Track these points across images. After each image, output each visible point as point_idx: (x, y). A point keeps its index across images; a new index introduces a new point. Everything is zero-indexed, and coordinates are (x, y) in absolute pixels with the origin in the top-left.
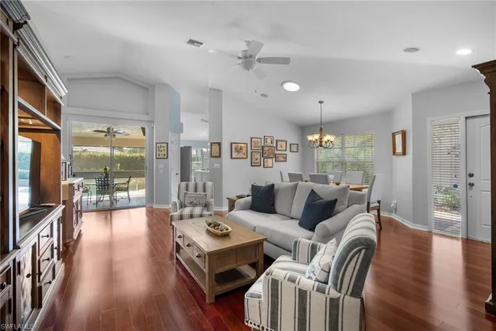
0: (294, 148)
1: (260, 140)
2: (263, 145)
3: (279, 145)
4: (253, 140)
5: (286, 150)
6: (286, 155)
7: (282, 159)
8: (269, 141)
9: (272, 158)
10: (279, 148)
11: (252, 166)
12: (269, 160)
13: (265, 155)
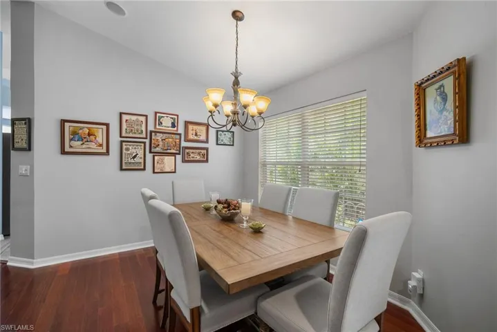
0: (225, 138)
1: (143, 119)
2: (151, 127)
3: (190, 132)
4: (125, 117)
5: (207, 142)
6: (207, 149)
7: (198, 158)
8: (167, 122)
9: (174, 154)
10: (191, 137)
11: (122, 169)
12: (167, 158)
13: (158, 149)
